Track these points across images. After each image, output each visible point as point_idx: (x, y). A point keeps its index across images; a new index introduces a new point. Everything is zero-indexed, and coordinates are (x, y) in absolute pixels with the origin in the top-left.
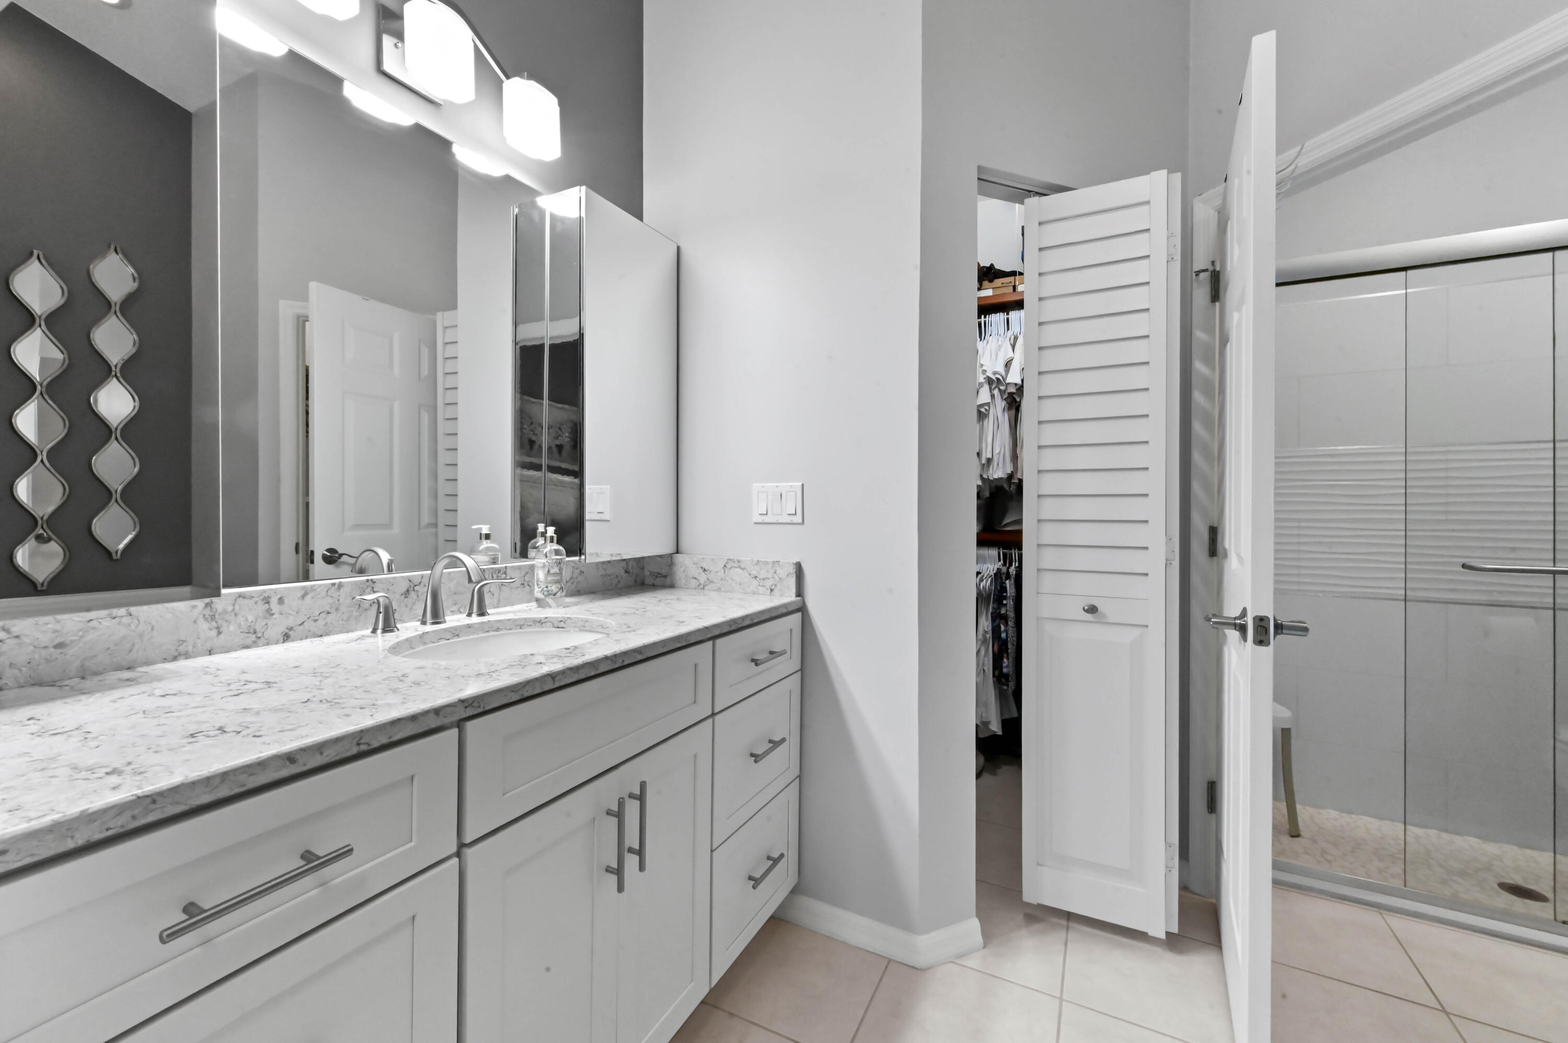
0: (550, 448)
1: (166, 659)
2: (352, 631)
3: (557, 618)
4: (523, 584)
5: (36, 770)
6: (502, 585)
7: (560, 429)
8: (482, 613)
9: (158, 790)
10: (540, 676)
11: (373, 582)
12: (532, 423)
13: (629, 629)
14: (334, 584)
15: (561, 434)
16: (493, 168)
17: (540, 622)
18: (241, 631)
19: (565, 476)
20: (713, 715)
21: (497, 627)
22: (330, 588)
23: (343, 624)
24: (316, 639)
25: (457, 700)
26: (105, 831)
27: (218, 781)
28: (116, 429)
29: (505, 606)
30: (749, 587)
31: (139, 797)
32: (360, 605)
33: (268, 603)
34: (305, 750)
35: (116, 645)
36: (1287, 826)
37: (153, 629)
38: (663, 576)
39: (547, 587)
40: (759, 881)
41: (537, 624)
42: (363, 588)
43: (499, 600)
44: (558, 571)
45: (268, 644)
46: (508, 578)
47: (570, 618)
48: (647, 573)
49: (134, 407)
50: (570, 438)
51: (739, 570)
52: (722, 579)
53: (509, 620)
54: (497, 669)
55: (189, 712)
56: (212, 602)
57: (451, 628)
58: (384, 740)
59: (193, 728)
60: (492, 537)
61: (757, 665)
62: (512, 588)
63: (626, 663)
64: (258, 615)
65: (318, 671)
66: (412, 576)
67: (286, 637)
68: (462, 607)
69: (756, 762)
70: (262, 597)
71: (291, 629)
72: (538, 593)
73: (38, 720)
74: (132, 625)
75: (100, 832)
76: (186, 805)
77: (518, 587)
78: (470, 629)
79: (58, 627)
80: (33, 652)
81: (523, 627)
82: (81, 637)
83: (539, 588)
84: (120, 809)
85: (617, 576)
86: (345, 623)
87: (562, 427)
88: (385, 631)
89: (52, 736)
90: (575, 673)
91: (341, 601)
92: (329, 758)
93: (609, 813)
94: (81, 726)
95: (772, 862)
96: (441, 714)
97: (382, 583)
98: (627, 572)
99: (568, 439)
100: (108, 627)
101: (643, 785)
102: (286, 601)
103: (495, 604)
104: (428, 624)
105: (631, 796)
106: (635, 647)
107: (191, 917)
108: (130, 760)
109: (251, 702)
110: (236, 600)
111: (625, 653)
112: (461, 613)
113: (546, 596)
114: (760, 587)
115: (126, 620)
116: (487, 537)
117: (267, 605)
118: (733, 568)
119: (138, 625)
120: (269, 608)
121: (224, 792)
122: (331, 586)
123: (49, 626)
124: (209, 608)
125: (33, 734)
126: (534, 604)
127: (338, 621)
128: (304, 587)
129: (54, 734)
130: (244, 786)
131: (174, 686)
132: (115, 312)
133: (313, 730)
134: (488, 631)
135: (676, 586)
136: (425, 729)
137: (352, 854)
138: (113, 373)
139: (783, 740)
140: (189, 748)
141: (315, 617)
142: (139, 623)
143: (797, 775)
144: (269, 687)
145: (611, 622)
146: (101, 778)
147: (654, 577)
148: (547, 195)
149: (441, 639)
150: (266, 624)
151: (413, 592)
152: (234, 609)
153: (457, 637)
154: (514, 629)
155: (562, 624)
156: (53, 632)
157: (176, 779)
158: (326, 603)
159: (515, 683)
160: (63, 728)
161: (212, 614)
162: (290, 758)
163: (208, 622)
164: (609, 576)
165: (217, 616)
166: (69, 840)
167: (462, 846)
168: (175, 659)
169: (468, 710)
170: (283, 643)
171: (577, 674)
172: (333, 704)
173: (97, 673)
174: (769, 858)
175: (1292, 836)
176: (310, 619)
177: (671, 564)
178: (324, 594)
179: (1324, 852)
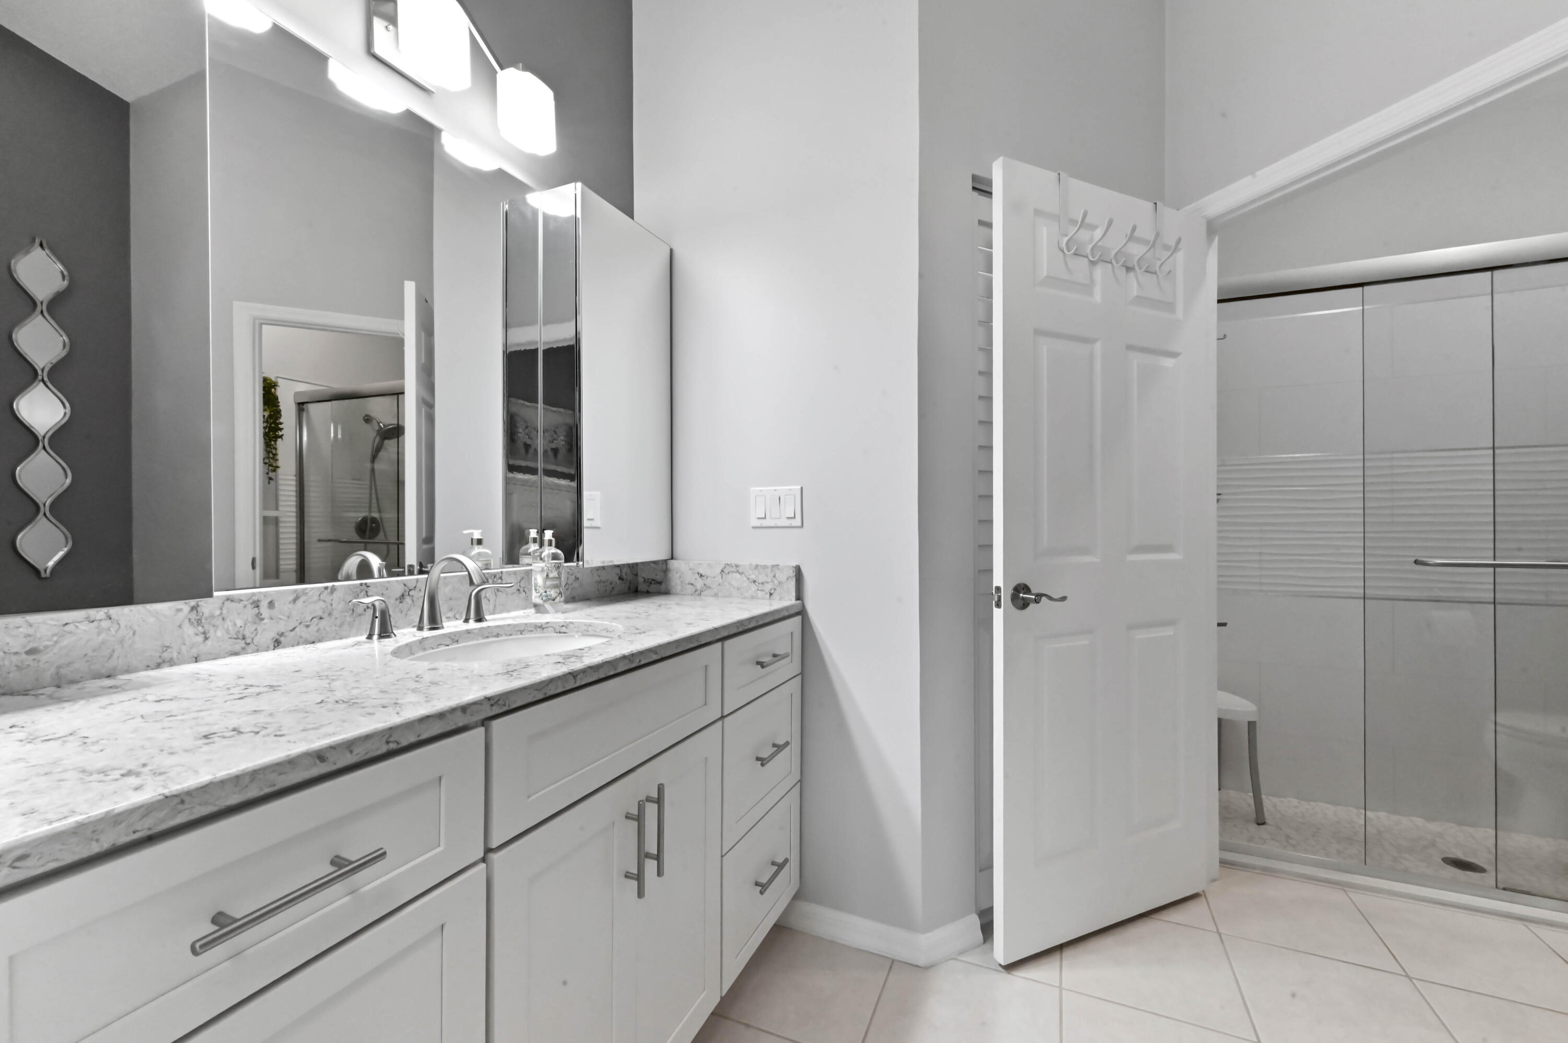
0: (545, 452)
1: (148, 666)
2: (346, 637)
3: (558, 623)
4: (519, 590)
5: (38, 775)
6: (498, 590)
7: (555, 432)
8: (479, 619)
9: (186, 790)
10: (562, 674)
11: (367, 586)
12: (527, 427)
13: (638, 631)
14: (326, 588)
15: (557, 437)
16: (486, 162)
17: (541, 627)
18: (230, 636)
19: (561, 480)
20: (723, 717)
21: (496, 633)
22: (323, 592)
23: (336, 630)
24: (308, 646)
25: (483, 698)
26: (132, 833)
27: (247, 779)
28: (44, 437)
29: (501, 612)
30: (748, 592)
31: (167, 797)
32: (353, 610)
33: (258, 607)
34: (335, 748)
35: (94, 651)
36: (1254, 815)
37: (134, 634)
38: (658, 583)
39: (546, 592)
40: (766, 886)
41: (538, 629)
42: (356, 592)
43: (495, 607)
44: (557, 576)
45: (258, 651)
46: (503, 583)
47: (572, 623)
48: (641, 580)
49: (65, 414)
50: (566, 442)
51: (737, 575)
52: (719, 585)
53: (509, 625)
54: (515, 669)
55: (195, 715)
56: (198, 606)
57: (450, 633)
58: (413, 739)
59: (205, 730)
60: (484, 542)
61: (763, 667)
62: (507, 594)
63: (643, 662)
64: (247, 620)
65: (322, 674)
66: (407, 580)
67: (277, 644)
68: (458, 612)
69: (763, 765)
70: (251, 601)
71: (282, 634)
72: (535, 598)
73: (23, 727)
74: (111, 629)
75: (126, 835)
76: (215, 806)
77: (514, 593)
78: (469, 635)
79: (31, 631)
80: (3, 659)
81: (523, 633)
82: (56, 642)
83: (537, 593)
84: (147, 809)
85: (611, 583)
86: (338, 629)
87: (557, 430)
88: (381, 637)
89: (45, 742)
90: (595, 672)
91: (334, 606)
92: (358, 756)
93: (628, 817)
94: (75, 732)
95: (777, 867)
96: (468, 711)
97: (376, 587)
98: (621, 578)
99: (563, 443)
100: (85, 631)
101: (661, 788)
102: (276, 605)
103: (491, 610)
104: (425, 630)
105: (649, 799)
106: (650, 647)
107: (222, 927)
108: (145, 762)
109: (262, 703)
110: (223, 603)
111: (642, 653)
112: (457, 619)
113: (544, 601)
114: (759, 592)
115: (105, 624)
116: (479, 542)
117: (256, 609)
118: (730, 574)
119: (118, 630)
120: (259, 613)
121: (253, 792)
122: (323, 590)
123: (21, 630)
124: (195, 612)
125: (21, 741)
126: (533, 610)
127: (331, 626)
128: (296, 591)
129: (46, 740)
130: (274, 785)
131: (169, 692)
132: (42, 312)
133: (339, 729)
134: (488, 637)
135: (671, 592)
136: (453, 727)
137: (385, 858)
138: (40, 378)
139: (787, 744)
140: (206, 748)
141: (307, 622)
142: (120, 628)
143: (797, 781)
144: (274, 690)
145: (619, 627)
146: (117, 780)
147: (648, 583)
148: (539, 191)
149: (441, 645)
150: (256, 630)
151: (408, 597)
152: (221, 614)
153: (456, 643)
154: (515, 635)
155: (564, 629)
156: (25, 637)
157: (204, 777)
158: (318, 608)
159: (539, 681)
160: (54, 734)
161: (198, 618)
162: (319, 756)
163: (194, 627)
164: (604, 582)
165: (203, 621)
166: (94, 843)
167: (488, 850)
168: (158, 666)
169: (494, 708)
170: (274, 649)
171: (596, 673)
172: (351, 704)
173: (73, 682)
174: (773, 863)
175: (1258, 824)
176: (302, 624)
177: (666, 571)
178: (316, 598)
179: (1288, 837)
